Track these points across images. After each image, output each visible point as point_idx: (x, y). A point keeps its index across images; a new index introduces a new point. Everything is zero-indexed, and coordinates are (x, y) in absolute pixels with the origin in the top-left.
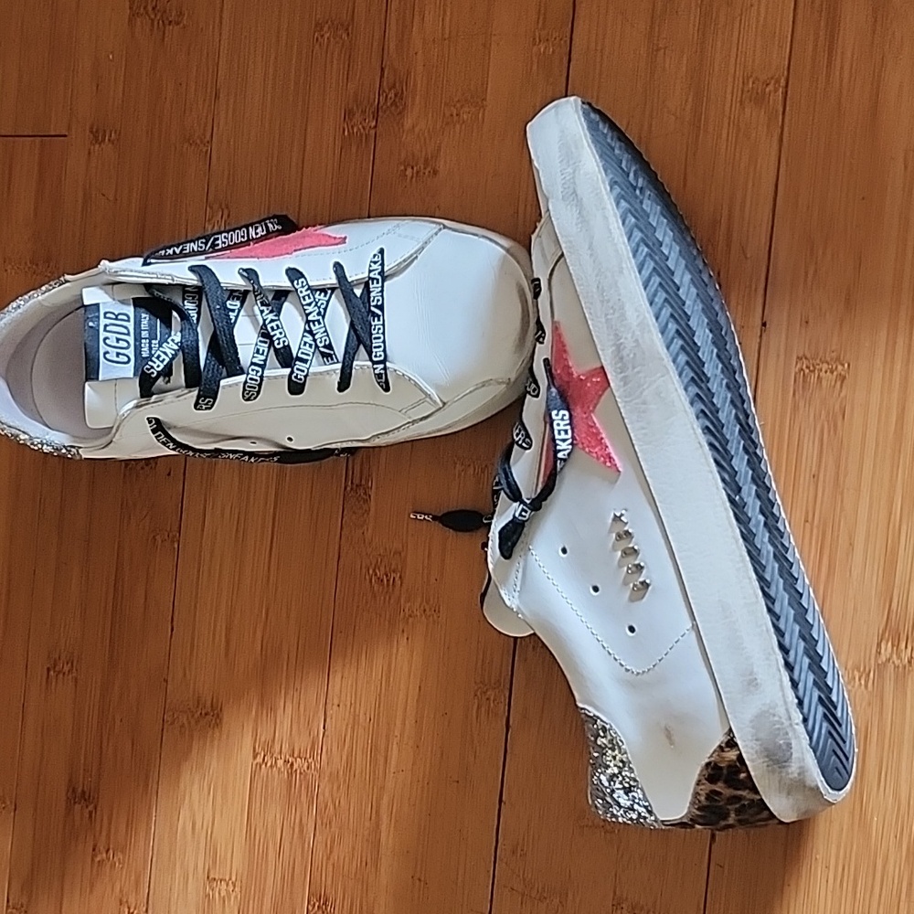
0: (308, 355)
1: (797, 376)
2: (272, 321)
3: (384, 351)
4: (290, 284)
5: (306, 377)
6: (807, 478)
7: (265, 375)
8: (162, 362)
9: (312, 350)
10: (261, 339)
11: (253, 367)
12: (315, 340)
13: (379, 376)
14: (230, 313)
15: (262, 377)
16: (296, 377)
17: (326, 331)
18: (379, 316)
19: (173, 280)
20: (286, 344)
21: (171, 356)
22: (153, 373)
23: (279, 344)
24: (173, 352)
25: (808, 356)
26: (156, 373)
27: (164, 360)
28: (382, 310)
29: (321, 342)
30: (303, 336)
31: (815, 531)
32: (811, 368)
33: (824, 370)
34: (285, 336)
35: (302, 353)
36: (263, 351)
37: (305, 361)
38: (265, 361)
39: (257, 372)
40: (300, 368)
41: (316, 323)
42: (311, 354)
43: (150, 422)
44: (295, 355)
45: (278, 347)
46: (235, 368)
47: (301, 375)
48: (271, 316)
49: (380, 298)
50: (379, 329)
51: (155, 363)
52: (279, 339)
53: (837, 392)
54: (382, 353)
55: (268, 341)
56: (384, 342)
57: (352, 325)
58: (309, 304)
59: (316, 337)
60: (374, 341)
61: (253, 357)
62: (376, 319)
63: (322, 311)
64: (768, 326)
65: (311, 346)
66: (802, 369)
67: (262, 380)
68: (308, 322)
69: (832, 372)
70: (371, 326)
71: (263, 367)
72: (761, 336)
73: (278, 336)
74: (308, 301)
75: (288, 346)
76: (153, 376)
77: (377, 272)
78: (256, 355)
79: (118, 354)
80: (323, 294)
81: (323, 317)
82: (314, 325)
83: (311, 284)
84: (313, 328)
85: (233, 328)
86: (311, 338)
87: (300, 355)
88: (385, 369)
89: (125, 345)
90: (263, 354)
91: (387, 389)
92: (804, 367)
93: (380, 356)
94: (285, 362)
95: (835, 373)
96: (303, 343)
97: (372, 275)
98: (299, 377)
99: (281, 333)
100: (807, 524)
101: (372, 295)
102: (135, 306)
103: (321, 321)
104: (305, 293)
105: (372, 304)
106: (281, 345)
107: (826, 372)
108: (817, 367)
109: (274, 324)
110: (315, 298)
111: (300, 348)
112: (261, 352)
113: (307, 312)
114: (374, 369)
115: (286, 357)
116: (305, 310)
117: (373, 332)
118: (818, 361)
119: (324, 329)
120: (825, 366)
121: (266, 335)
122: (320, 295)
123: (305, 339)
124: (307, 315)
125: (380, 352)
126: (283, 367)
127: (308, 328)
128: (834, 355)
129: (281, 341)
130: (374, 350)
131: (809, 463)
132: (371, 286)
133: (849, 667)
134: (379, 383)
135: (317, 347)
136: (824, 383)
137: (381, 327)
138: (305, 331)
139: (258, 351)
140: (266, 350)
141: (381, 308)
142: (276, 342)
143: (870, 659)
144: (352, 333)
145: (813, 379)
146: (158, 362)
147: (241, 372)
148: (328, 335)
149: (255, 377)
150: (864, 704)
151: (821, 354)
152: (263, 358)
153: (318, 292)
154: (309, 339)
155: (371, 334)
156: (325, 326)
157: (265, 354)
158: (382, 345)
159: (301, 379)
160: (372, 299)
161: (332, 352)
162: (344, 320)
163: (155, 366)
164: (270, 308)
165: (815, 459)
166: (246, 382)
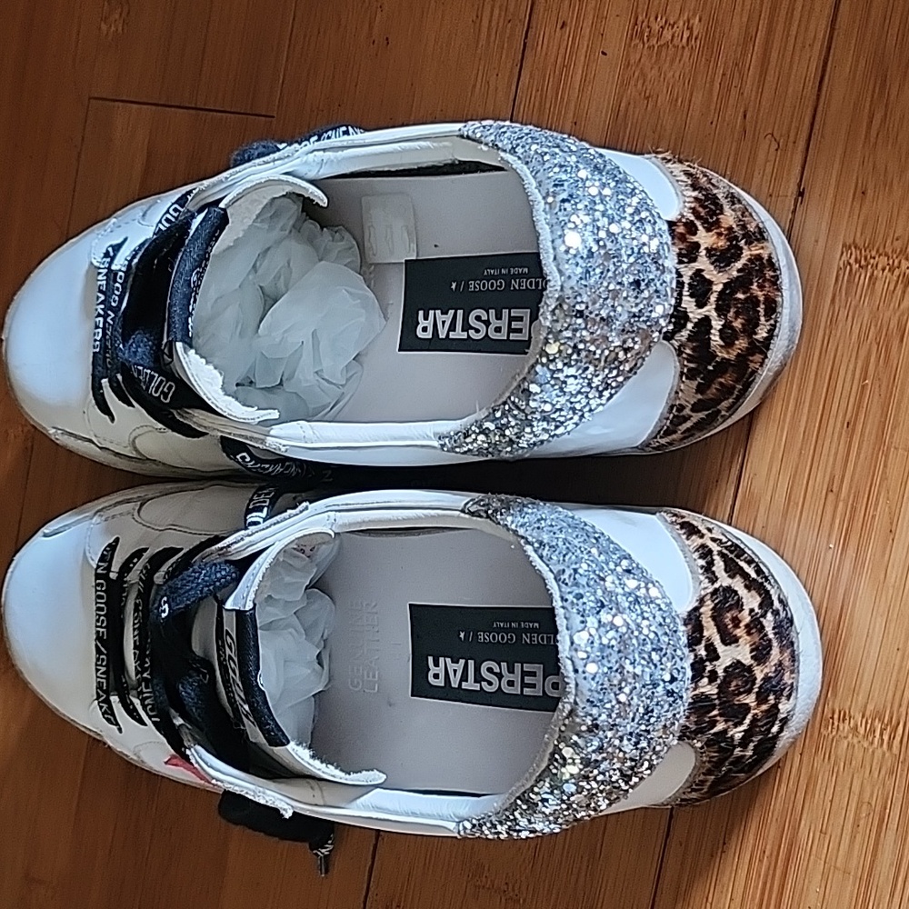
1: (841, 273)
6: (839, 425)
25: (860, 242)
31: (841, 504)
32: (863, 263)
33: (880, 266)
53: (895, 303)
64: (806, 195)
66: (849, 264)
69: (892, 271)
72: (794, 212)
92: (852, 261)
95: (897, 272)
100: (830, 494)
107: (883, 270)
108: (872, 261)
118: (874, 253)
120: (883, 261)
128: (898, 244)
131: (843, 405)
133: (868, 713)
136: (879, 285)
143: (900, 705)
145: (863, 279)
150: (883, 772)
151: (879, 241)
165: (852, 400)
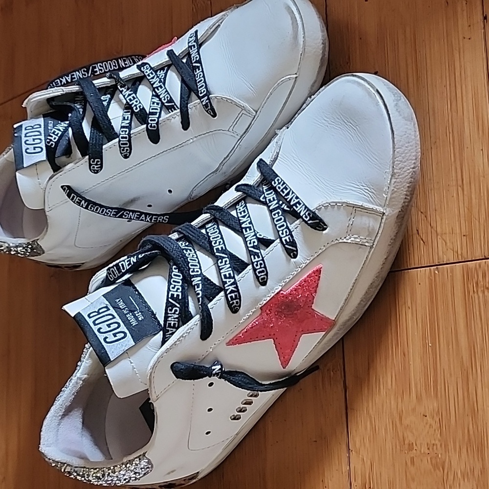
0: (157, 109)
2: (129, 95)
3: (206, 87)
4: (139, 71)
5: (157, 123)
7: (131, 133)
8: (57, 135)
9: (160, 106)
10: (125, 111)
11: (122, 129)
12: (160, 100)
13: (206, 106)
14: (104, 103)
15: (129, 134)
16: (151, 126)
17: (167, 91)
18: (198, 67)
19: (63, 91)
20: (141, 107)
21: (62, 130)
22: (52, 144)
23: (136, 109)
24: (64, 128)
26: (54, 143)
27: (58, 133)
28: (201, 63)
29: (165, 100)
30: (152, 99)
34: (140, 103)
35: (152, 109)
36: (128, 117)
37: (155, 114)
38: (130, 124)
39: (126, 131)
40: (153, 119)
41: (159, 88)
42: (159, 109)
43: (64, 190)
44: (148, 112)
45: (136, 111)
46: (111, 135)
47: (154, 123)
48: (128, 92)
49: (198, 56)
50: (200, 75)
51: (52, 136)
52: (136, 105)
54: (205, 89)
55: (130, 110)
56: (205, 82)
57: (183, 81)
58: (153, 78)
59: (161, 97)
60: (198, 84)
61: (122, 123)
62: (197, 70)
63: (162, 80)
65: (158, 104)
67: (130, 137)
68: (154, 89)
70: (195, 75)
71: (129, 127)
73: (135, 103)
74: (152, 76)
75: (143, 108)
76: (53, 146)
77: (193, 41)
78: (123, 121)
79: (35, 148)
80: (162, 71)
81: (164, 84)
82: (158, 90)
83: (152, 66)
84: (158, 92)
85: (107, 111)
86: (158, 99)
87: (151, 111)
88: (208, 99)
89: (39, 141)
90: (127, 120)
91: (214, 115)
93: (204, 91)
94: (143, 121)
96: (152, 102)
97: (190, 44)
98: (153, 125)
99: (137, 102)
101: (192, 56)
102: (44, 117)
103: (162, 86)
104: (149, 72)
105: (193, 62)
106: (139, 109)
109: (130, 97)
110: (156, 74)
111: (150, 107)
112: (126, 118)
113: (152, 83)
114: (202, 102)
115: (142, 116)
116: (150, 82)
117: (197, 79)
119: (165, 90)
121: (128, 107)
122: (160, 72)
123: (153, 100)
124: (152, 85)
125: (203, 89)
126: (142, 124)
127: (154, 94)
129: (138, 106)
130: (199, 90)
132: (191, 51)
134: (207, 111)
135: (163, 103)
137: (201, 73)
138: (153, 95)
139: (124, 119)
140: (130, 116)
141: (199, 61)
142: (134, 108)
144: (184, 85)
146: (54, 136)
147: (116, 136)
148: (168, 93)
149: (125, 136)
152: (128, 121)
153: (159, 71)
154: (156, 100)
155: (196, 80)
156: (165, 88)
157: (129, 119)
158: (204, 84)
159: (154, 127)
160: (193, 58)
161: (173, 104)
162: (177, 79)
163: (52, 139)
164: (126, 87)
166: (120, 141)
